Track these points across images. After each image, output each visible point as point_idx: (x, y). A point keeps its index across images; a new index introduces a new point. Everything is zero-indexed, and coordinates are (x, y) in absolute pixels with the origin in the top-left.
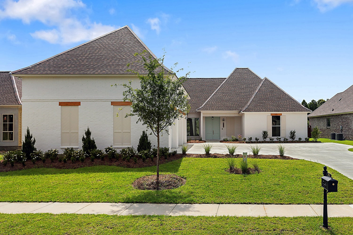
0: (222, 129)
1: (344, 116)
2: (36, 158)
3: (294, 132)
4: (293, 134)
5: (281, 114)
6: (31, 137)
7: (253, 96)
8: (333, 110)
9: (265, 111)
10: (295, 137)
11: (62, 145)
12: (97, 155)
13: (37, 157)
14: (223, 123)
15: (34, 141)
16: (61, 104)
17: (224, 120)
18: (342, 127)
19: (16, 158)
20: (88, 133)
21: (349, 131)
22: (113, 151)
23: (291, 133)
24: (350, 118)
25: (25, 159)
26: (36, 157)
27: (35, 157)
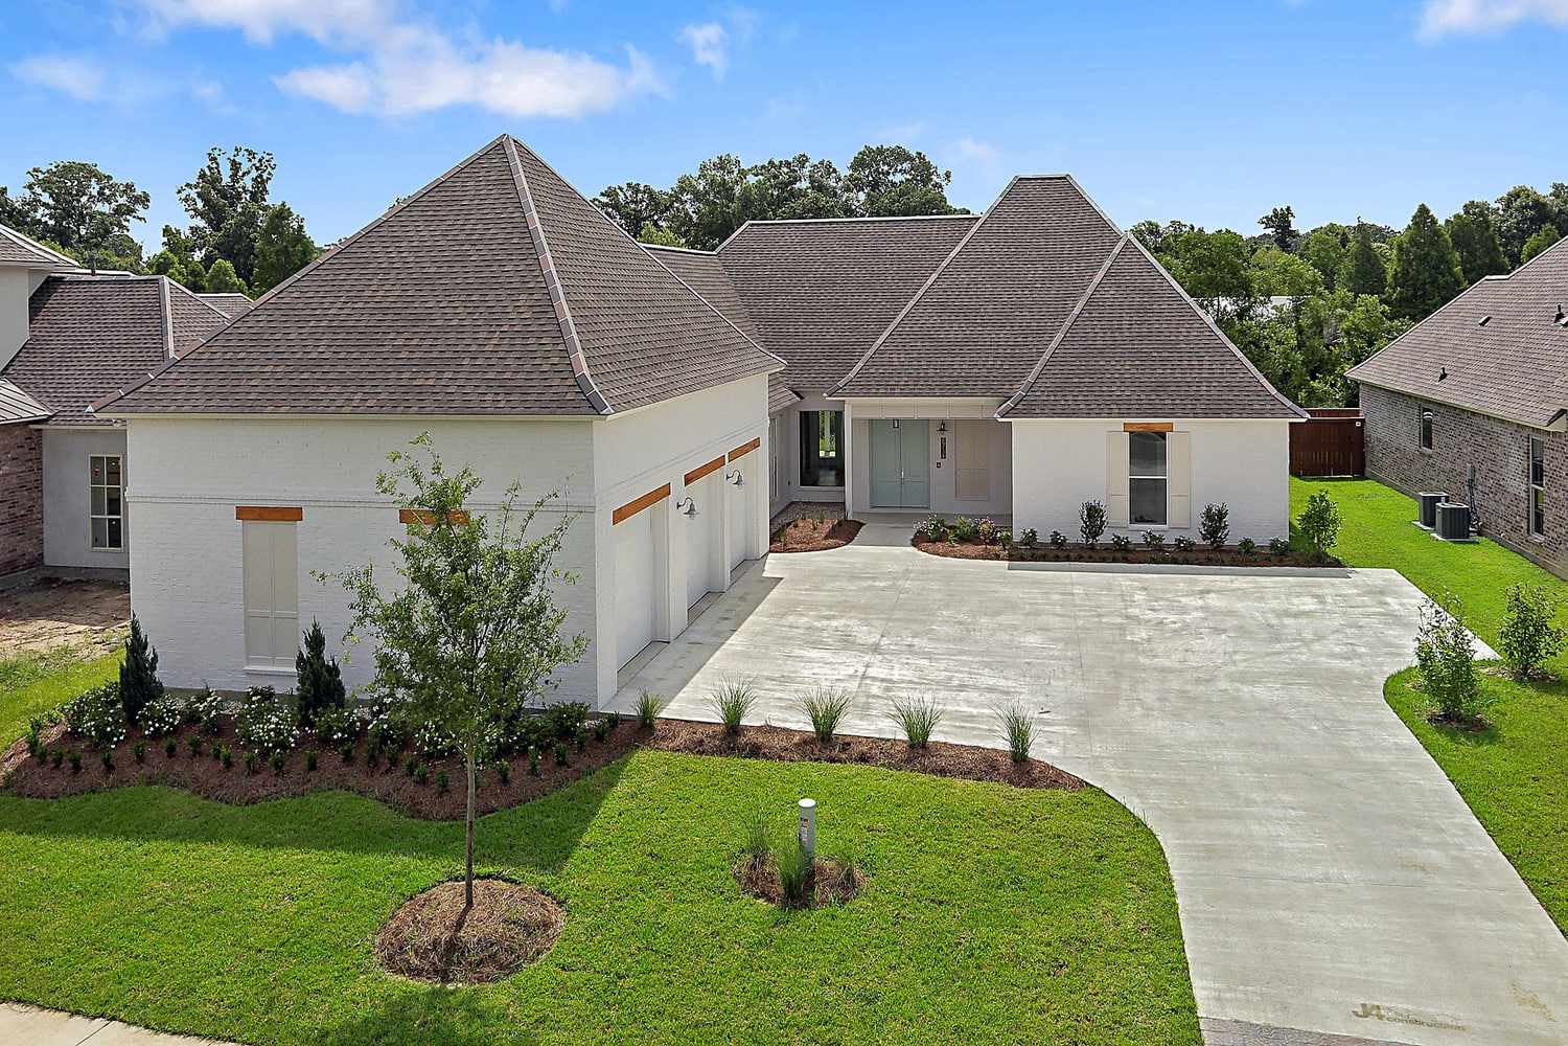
0: (939, 465)
1: (1480, 421)
2: (152, 729)
3: (1222, 515)
4: (1215, 521)
5: (1170, 427)
6: (145, 648)
7: (1059, 336)
8: (1443, 376)
9: (1098, 415)
10: (1226, 535)
11: (249, 661)
12: (335, 737)
13: (157, 725)
14: (943, 440)
15: (155, 659)
16: (243, 513)
17: (943, 430)
18: (1474, 471)
19: (93, 733)
20: (316, 642)
21: (1497, 499)
22: (385, 726)
23: (1209, 515)
24: (1502, 439)
25: (121, 734)
26: (153, 726)
27: (151, 726)
